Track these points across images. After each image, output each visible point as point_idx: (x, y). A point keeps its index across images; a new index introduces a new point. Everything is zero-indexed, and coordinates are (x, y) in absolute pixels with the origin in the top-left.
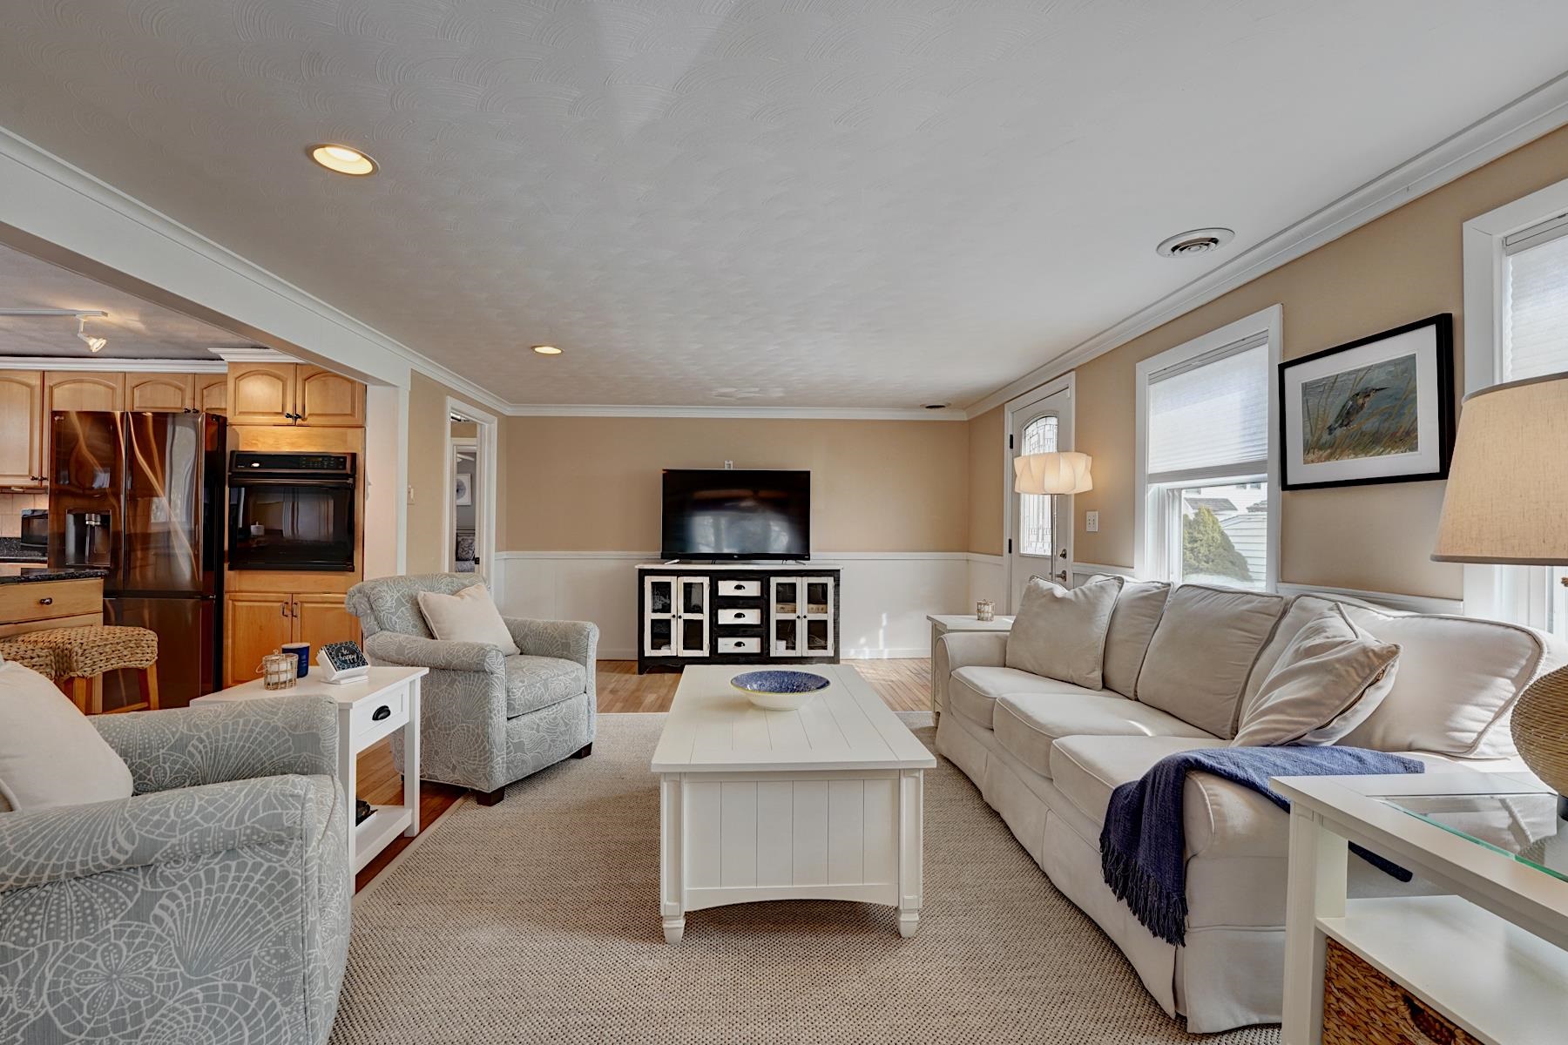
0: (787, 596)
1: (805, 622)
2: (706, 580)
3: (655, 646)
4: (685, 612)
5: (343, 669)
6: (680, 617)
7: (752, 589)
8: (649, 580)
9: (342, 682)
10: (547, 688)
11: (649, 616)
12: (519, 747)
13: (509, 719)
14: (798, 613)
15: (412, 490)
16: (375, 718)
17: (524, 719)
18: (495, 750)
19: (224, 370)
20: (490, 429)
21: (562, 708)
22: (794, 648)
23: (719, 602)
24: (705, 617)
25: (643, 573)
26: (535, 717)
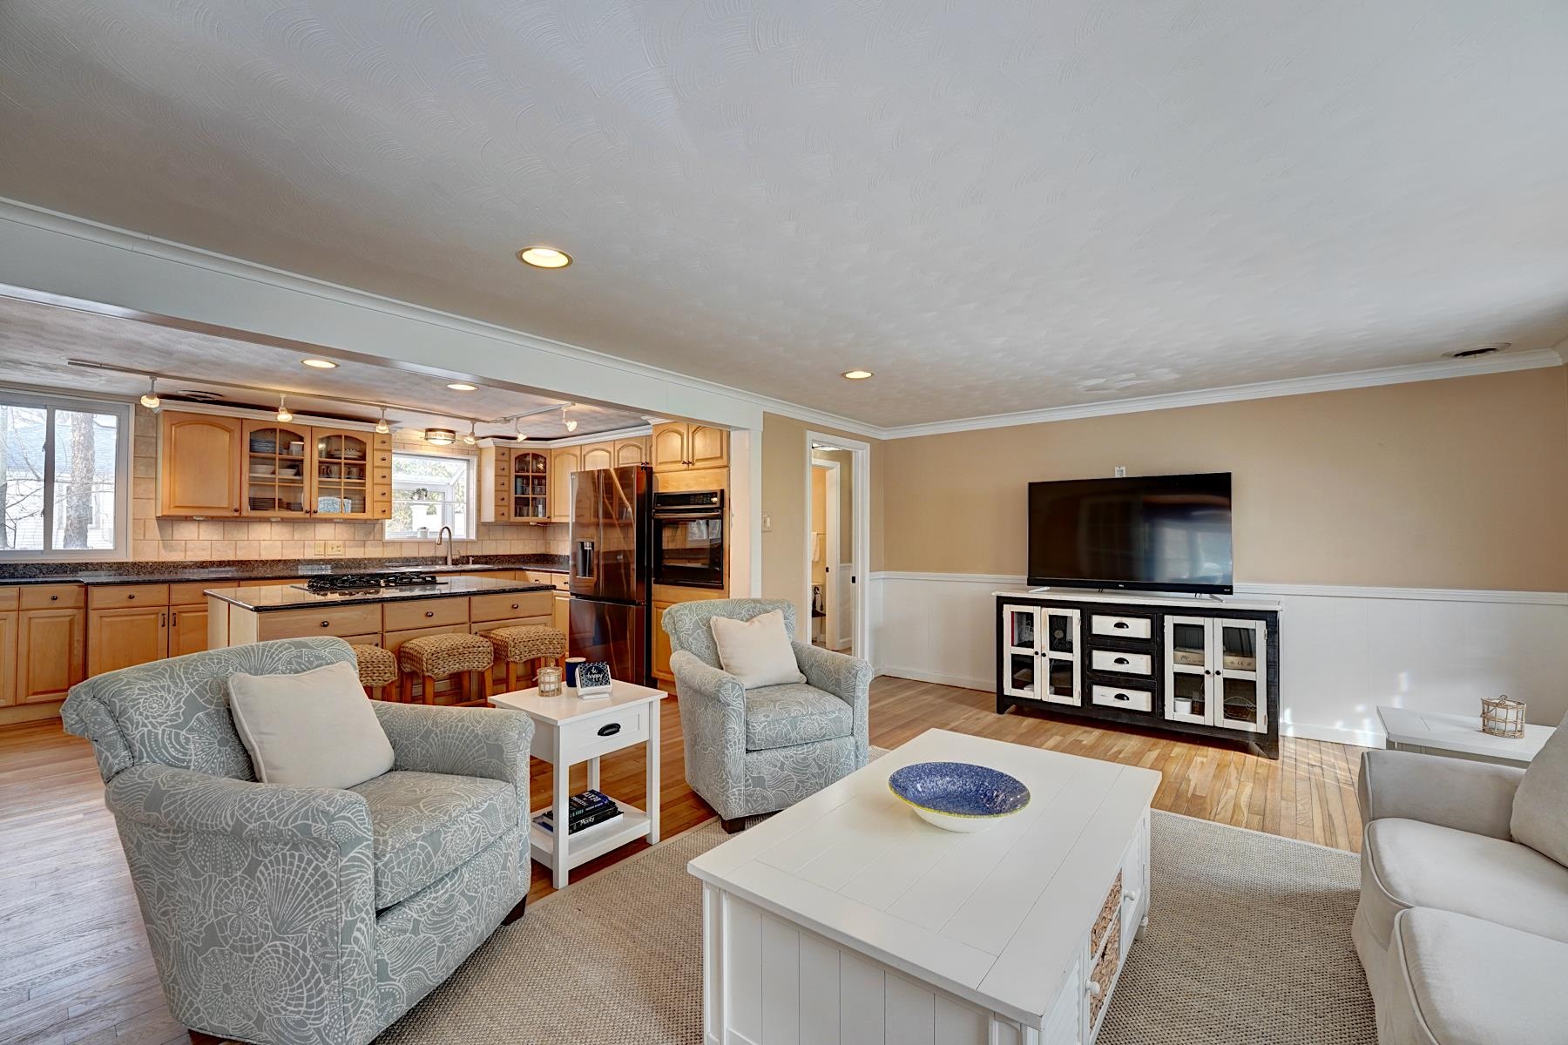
0: (1190, 640)
1: (1219, 680)
2: (1075, 614)
3: (1017, 684)
4: (1051, 649)
5: (587, 686)
6: (1044, 655)
7: (1139, 628)
8: (1008, 609)
9: (585, 697)
10: (794, 727)
11: (1009, 650)
12: (759, 782)
13: (748, 751)
14: (1208, 666)
15: (768, 519)
16: (601, 733)
17: (767, 755)
18: (730, 781)
19: (650, 432)
20: (863, 454)
21: (815, 749)
22: (1201, 712)
23: (1092, 642)
24: (1075, 657)
25: (1001, 601)
26: (779, 755)
